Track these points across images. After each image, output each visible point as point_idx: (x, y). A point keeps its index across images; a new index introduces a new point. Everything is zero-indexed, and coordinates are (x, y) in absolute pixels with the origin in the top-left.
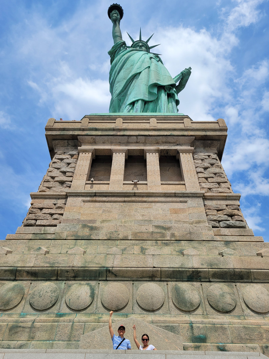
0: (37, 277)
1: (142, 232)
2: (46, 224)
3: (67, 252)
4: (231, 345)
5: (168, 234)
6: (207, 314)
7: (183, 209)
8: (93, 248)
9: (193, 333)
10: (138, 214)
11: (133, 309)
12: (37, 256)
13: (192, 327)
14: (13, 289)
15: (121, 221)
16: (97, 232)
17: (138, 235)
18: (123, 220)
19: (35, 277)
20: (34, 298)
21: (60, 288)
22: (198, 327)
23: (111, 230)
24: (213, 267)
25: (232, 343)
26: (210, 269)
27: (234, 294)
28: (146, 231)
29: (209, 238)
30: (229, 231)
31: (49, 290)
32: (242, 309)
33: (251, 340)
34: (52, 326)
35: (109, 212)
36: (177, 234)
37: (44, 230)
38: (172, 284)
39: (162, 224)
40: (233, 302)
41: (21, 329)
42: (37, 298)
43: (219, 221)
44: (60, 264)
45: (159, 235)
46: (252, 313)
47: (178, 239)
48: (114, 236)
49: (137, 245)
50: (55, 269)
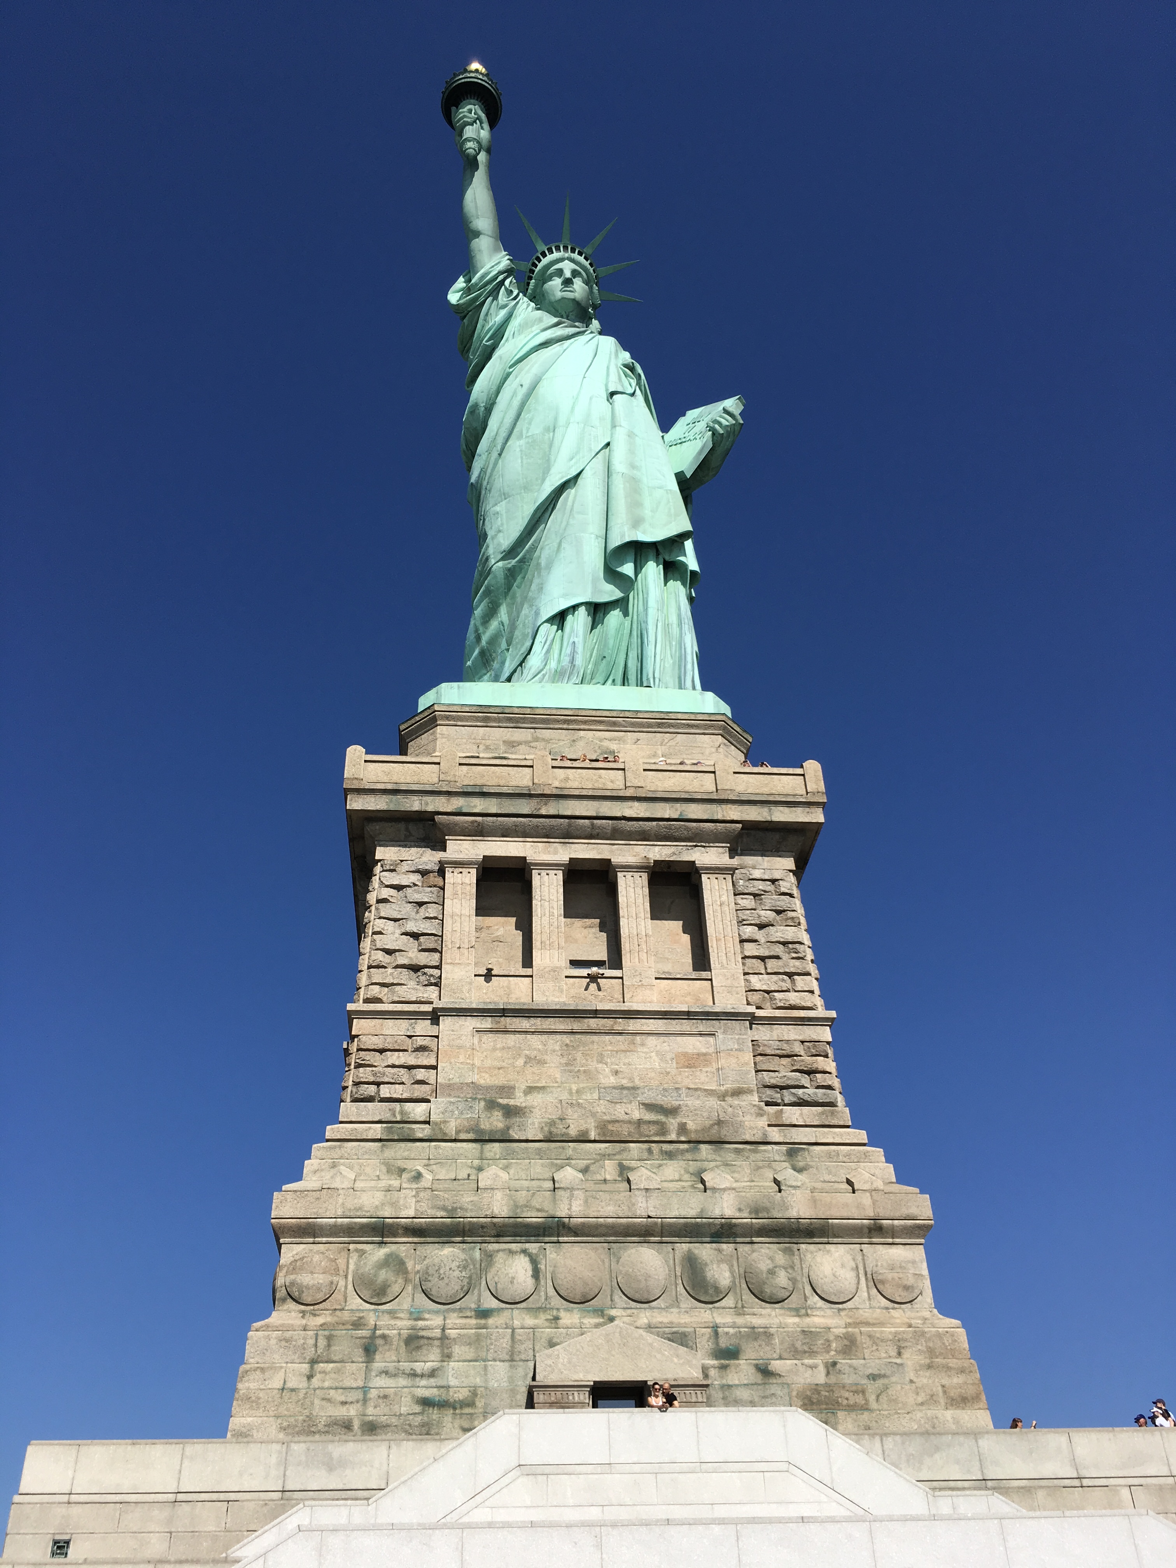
0: (425, 1237)
1: (618, 1121)
2: (404, 1096)
3: (469, 1175)
4: (778, 1362)
5: (673, 1123)
6: (743, 1307)
7: (705, 1054)
8: (521, 1166)
9: (717, 1344)
10: (606, 1069)
11: (612, 1300)
12: (417, 1193)
13: (716, 1333)
14: (386, 1262)
15: (571, 1090)
16: (521, 1120)
17: (610, 1127)
18: (574, 1087)
19: (420, 1236)
20: (429, 1281)
21: (473, 1261)
22: (727, 1333)
23: (550, 1117)
24: (760, 1215)
25: (780, 1358)
26: (754, 1220)
27: (792, 1268)
28: (626, 1117)
29: (756, 1136)
30: (801, 1114)
31: (454, 1265)
32: (805, 1295)
33: (812, 1353)
34: (478, 1336)
35: (541, 1062)
36: (691, 1125)
37: (402, 1112)
38: (683, 1248)
39: (660, 1100)
40: (790, 1283)
41: (426, 1341)
42: (435, 1280)
43: (782, 1088)
44: (466, 1210)
45: (653, 1128)
46: (821, 1303)
47: (693, 1137)
48: (559, 1129)
49: (610, 1156)
50: (460, 1222)
